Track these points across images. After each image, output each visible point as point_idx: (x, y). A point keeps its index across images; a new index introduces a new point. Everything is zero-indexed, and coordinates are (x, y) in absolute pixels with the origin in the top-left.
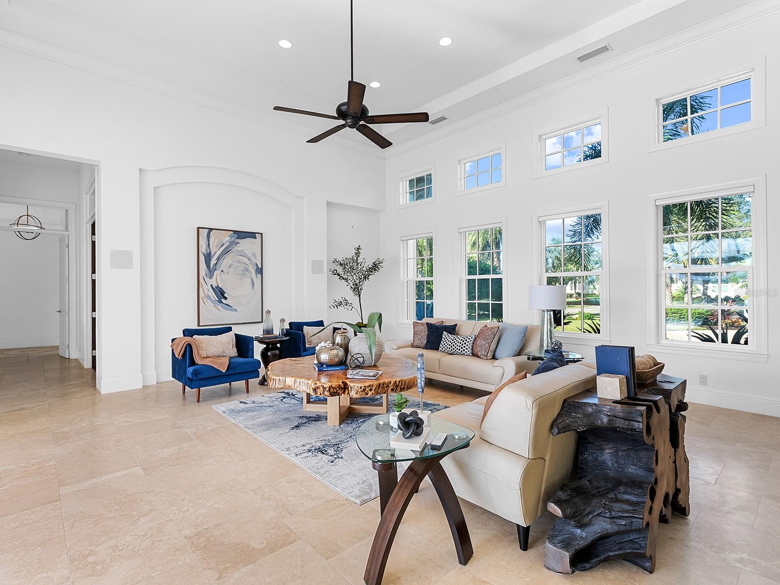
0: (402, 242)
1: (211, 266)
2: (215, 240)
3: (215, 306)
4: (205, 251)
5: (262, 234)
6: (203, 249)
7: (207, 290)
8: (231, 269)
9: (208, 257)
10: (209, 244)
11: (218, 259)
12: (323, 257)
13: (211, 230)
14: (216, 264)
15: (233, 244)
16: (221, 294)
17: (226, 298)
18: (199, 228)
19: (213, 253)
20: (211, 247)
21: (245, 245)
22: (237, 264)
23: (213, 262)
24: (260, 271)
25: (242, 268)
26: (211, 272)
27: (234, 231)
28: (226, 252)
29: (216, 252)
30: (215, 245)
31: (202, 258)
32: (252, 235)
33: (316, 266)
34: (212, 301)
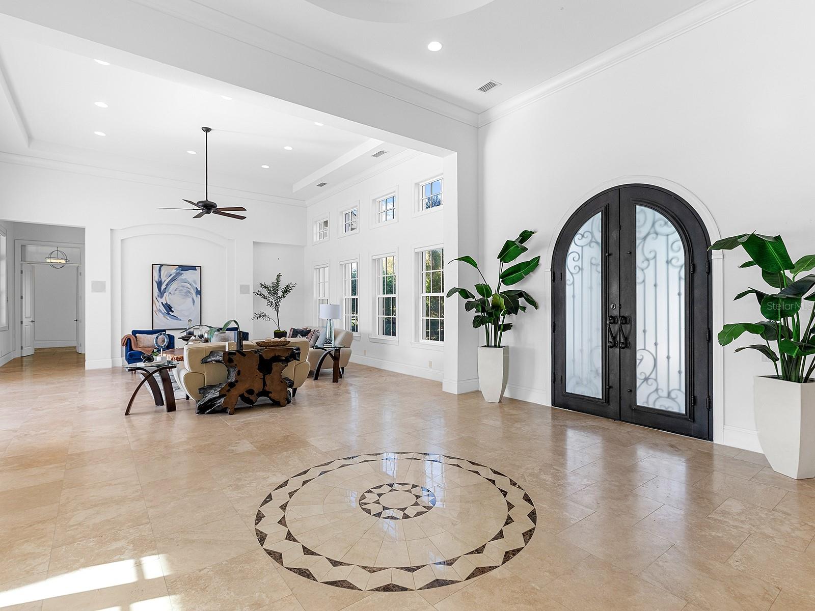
0: (315, 271)
1: (162, 290)
2: (165, 272)
3: (165, 317)
4: (157, 280)
5: (200, 267)
6: (156, 278)
7: (158, 305)
8: (177, 291)
9: (160, 284)
10: (160, 275)
11: (167, 285)
12: (250, 282)
13: (162, 265)
14: (165, 288)
15: (178, 274)
16: (169, 308)
17: (173, 312)
18: (153, 265)
19: (163, 281)
20: (162, 277)
21: (188, 275)
22: (181, 288)
23: (163, 287)
24: (199, 293)
25: (185, 291)
26: (161, 294)
27: (179, 266)
28: (173, 280)
29: (165, 280)
30: (165, 275)
31: (155, 285)
32: (193, 268)
33: (244, 289)
34: (163, 314)
